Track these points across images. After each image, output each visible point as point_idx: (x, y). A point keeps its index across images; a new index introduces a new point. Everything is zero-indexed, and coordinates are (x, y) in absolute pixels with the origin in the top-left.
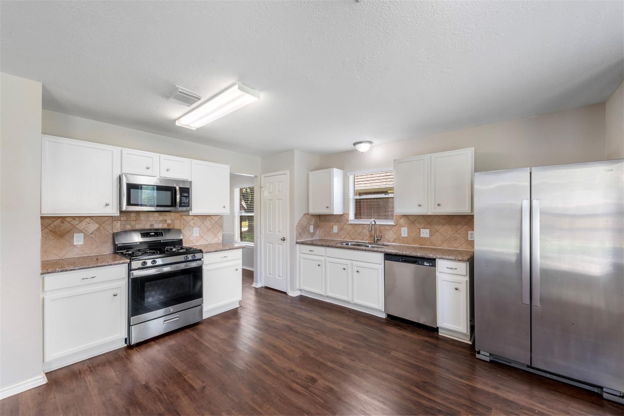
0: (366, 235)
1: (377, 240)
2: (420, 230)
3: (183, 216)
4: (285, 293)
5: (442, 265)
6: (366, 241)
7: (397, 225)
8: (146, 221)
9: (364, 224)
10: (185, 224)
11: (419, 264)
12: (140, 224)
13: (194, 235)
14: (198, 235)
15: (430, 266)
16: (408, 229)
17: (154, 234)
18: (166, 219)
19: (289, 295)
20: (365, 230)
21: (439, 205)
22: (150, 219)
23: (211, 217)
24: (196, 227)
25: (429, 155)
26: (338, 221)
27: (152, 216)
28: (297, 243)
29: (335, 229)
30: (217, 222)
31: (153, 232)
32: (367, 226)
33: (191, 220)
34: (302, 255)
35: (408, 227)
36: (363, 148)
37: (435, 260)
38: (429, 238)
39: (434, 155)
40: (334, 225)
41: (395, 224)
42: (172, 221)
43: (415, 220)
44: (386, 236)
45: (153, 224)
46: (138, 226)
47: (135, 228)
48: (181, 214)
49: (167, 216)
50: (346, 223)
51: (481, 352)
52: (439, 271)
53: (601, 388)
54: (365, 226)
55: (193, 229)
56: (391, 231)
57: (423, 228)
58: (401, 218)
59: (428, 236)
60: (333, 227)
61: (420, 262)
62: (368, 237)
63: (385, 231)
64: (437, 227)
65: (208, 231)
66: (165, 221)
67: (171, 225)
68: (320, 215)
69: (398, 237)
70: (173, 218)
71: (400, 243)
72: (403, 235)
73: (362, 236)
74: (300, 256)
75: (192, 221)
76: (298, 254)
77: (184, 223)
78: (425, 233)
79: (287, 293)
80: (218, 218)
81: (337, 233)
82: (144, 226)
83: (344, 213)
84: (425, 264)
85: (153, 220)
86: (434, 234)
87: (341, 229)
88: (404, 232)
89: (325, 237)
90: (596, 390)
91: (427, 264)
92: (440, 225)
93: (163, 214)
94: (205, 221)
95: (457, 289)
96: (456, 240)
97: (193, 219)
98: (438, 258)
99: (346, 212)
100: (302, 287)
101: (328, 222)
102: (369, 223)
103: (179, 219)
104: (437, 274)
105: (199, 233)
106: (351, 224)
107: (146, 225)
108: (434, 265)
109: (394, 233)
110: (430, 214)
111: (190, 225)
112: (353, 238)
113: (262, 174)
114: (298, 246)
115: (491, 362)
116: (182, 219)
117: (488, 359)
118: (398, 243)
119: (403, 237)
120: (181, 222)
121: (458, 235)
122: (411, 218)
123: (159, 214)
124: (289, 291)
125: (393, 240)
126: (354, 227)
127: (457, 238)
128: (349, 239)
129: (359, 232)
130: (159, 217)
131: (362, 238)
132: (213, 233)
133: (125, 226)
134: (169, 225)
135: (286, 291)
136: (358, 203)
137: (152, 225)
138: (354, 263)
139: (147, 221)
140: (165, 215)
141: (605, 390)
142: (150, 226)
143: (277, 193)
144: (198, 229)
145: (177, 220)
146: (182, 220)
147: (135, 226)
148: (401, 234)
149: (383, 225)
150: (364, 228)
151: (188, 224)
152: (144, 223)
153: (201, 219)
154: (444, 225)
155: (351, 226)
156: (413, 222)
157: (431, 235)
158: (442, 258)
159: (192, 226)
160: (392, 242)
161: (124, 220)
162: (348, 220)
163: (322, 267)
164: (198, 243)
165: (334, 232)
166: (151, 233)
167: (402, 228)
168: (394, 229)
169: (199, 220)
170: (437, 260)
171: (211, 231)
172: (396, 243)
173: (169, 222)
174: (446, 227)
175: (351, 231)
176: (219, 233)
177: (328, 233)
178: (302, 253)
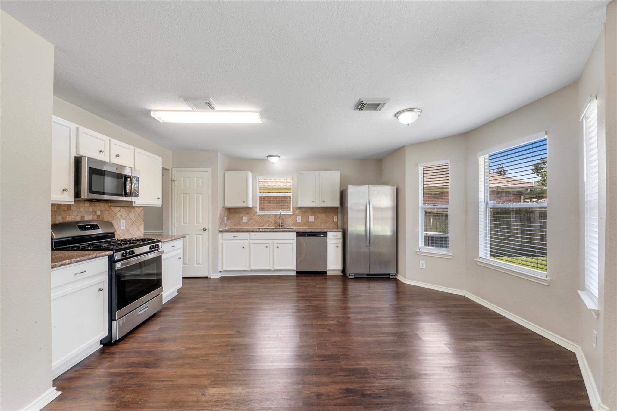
0: (271, 222)
1: (282, 225)
2: (308, 217)
3: (111, 207)
4: (207, 277)
5: (330, 235)
6: (272, 227)
7: (294, 215)
8: (76, 212)
9: (270, 215)
10: (113, 216)
11: (317, 236)
12: (71, 216)
13: (121, 229)
14: (124, 228)
15: (324, 236)
16: (301, 217)
17: (89, 226)
18: (96, 210)
19: (212, 278)
20: (271, 219)
21: (324, 202)
22: (81, 210)
23: (135, 209)
24: (122, 219)
25: (318, 172)
26: (247, 213)
27: (83, 207)
28: (220, 232)
29: (245, 219)
30: (139, 214)
31: (88, 225)
32: (272, 216)
33: (119, 211)
34: (224, 242)
35: (301, 216)
36: (273, 160)
37: (326, 232)
38: (314, 222)
39: (321, 172)
40: (244, 216)
41: (293, 214)
42: (101, 212)
43: (306, 211)
44: (287, 223)
45: (84, 215)
46: (69, 218)
47: (66, 220)
48: (110, 204)
49: (97, 207)
50: (255, 214)
51: (351, 275)
52: (329, 238)
53: (389, 274)
54: (271, 216)
55: (120, 222)
56: (290, 218)
57: (310, 216)
58: (297, 210)
59: (313, 220)
60: (242, 218)
61: (318, 235)
62: (273, 224)
63: (286, 219)
64: (318, 215)
65: (132, 224)
66: (95, 212)
67: (101, 216)
68: (229, 208)
69: (295, 223)
70: (102, 209)
71: (296, 226)
72: (298, 221)
73: (268, 224)
74: (222, 243)
75: (119, 213)
76: (220, 241)
77: (112, 214)
78: (311, 219)
79: (209, 277)
80: (141, 210)
81: (247, 222)
82: (75, 218)
83: (253, 207)
84: (321, 236)
85: (83, 211)
86: (317, 219)
87: (250, 219)
88: (299, 219)
89: (234, 226)
90: (387, 276)
91: (322, 236)
92: (319, 213)
93: (93, 205)
94: (130, 213)
95: (337, 247)
96: (328, 222)
97: (120, 211)
98: (328, 231)
99: (254, 206)
100: (225, 268)
101: (238, 214)
102: (279, 214)
103: (108, 211)
104: (328, 240)
105: (125, 227)
106: (259, 215)
107: (77, 216)
108: (326, 236)
109: (292, 220)
110: (319, 207)
111: (118, 217)
112: (261, 225)
113: (174, 168)
114: (220, 234)
115: (355, 278)
116: (110, 210)
117: (353, 277)
118: (295, 226)
119: (298, 223)
120: (109, 214)
121: (329, 219)
122: (303, 210)
123: (89, 204)
124: (211, 275)
125: (292, 225)
126: (261, 217)
127: (328, 221)
128: (257, 226)
129: (266, 220)
130: (90, 207)
131: (269, 225)
132: (136, 226)
133: (56, 218)
134: (98, 217)
135: (207, 276)
136: (262, 199)
137: (83, 217)
138: (274, 241)
139: (78, 212)
140: (95, 206)
141: (391, 275)
142: (81, 218)
143: (195, 187)
144: (124, 221)
145: (106, 211)
146: (110, 212)
147: (66, 217)
148: (297, 220)
149: (285, 215)
150: (270, 218)
151: (116, 216)
152: (75, 214)
153: (127, 211)
154: (322, 213)
155: (259, 217)
156: (304, 213)
157: (315, 220)
158: (331, 231)
159: (119, 218)
160: (291, 226)
161: (55, 210)
162: (256, 212)
163: (246, 249)
164: (124, 237)
165: (244, 221)
166: (87, 225)
167: (297, 216)
168: (292, 217)
169: (124, 212)
170: (327, 232)
171: (134, 223)
172: (293, 226)
173: (99, 213)
174: (323, 215)
175: (259, 220)
176: (141, 226)
177: (238, 223)
178: (223, 240)
